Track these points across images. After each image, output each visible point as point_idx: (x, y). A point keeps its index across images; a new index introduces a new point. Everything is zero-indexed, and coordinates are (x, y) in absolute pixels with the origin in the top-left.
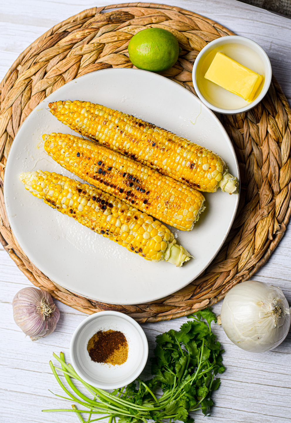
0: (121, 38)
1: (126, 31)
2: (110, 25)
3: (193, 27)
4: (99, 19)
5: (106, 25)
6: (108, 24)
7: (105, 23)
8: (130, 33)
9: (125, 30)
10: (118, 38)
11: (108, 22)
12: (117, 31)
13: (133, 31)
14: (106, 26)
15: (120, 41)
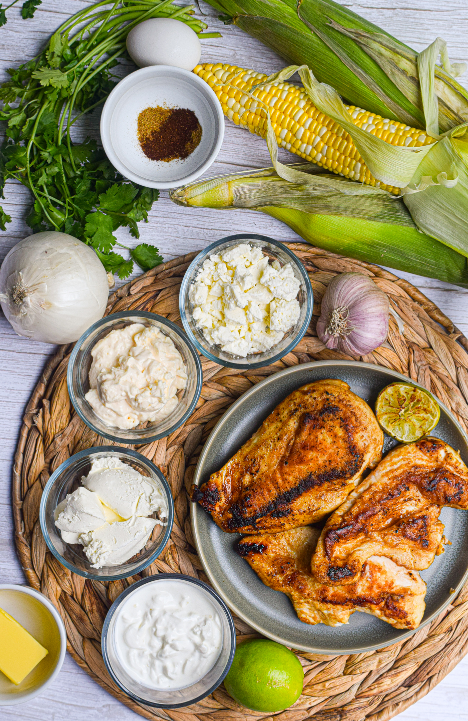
0: (319, 687)
1: (313, 699)
2: (339, 704)
3: (208, 717)
4: (358, 712)
5: (345, 705)
6: (342, 706)
7: (347, 708)
8: (306, 697)
9: (315, 701)
10: (324, 686)
11: (343, 710)
12: (327, 697)
13: (302, 700)
14: (345, 703)
15: (320, 681)
